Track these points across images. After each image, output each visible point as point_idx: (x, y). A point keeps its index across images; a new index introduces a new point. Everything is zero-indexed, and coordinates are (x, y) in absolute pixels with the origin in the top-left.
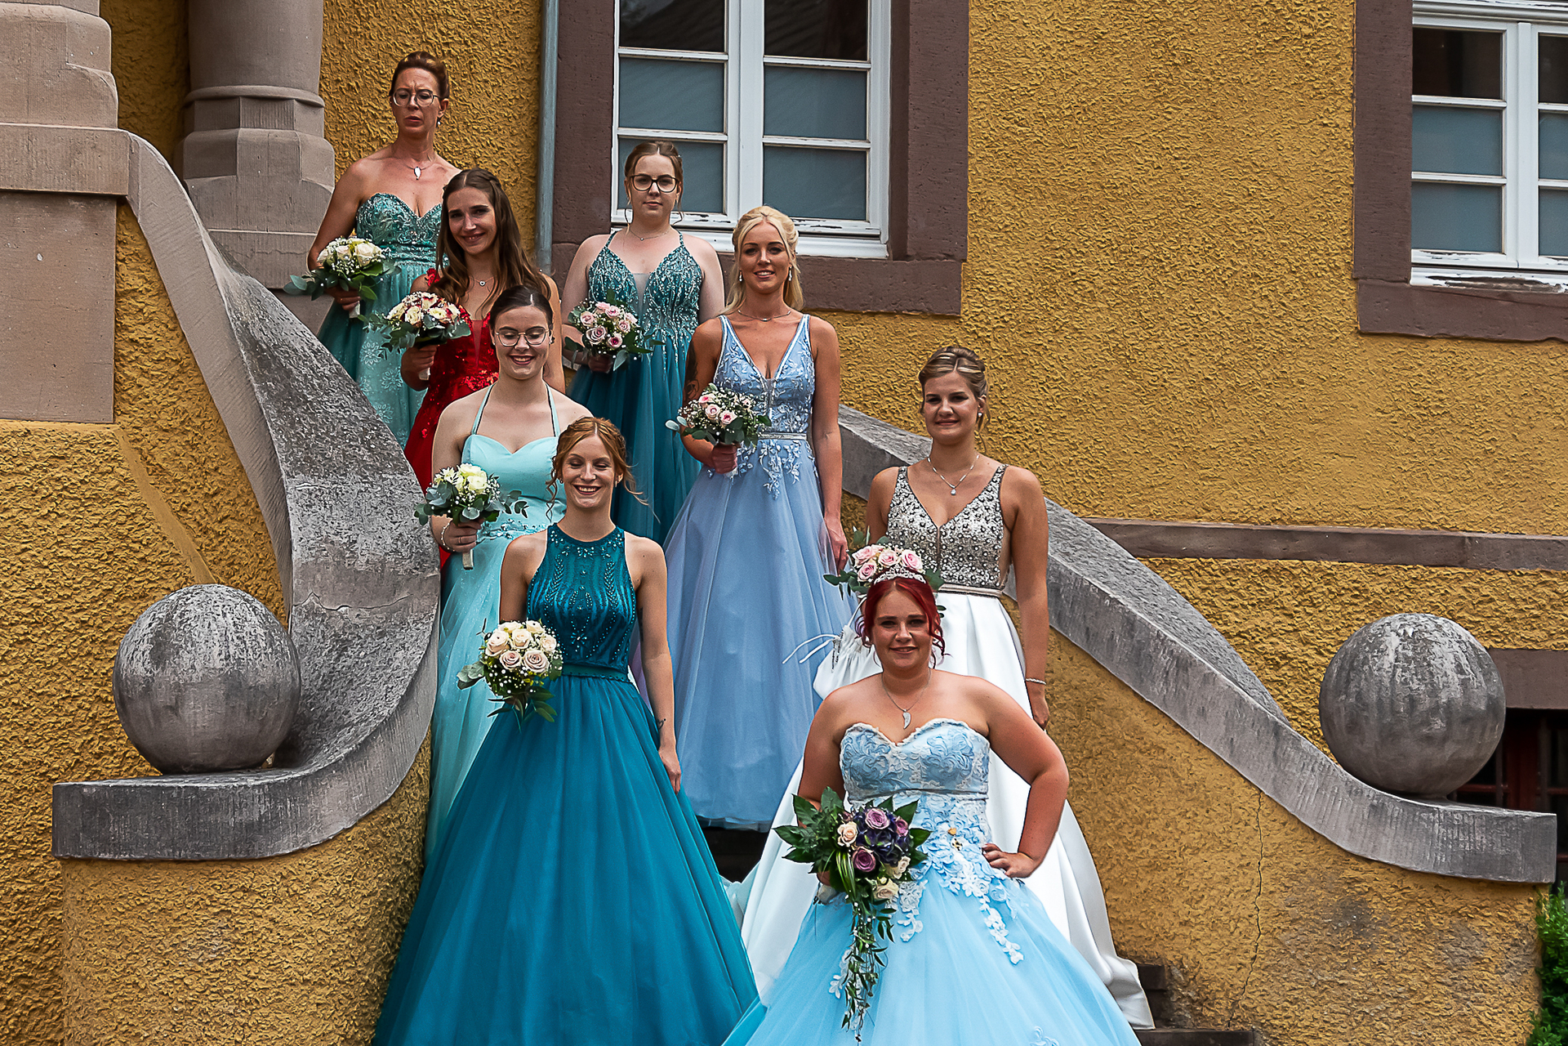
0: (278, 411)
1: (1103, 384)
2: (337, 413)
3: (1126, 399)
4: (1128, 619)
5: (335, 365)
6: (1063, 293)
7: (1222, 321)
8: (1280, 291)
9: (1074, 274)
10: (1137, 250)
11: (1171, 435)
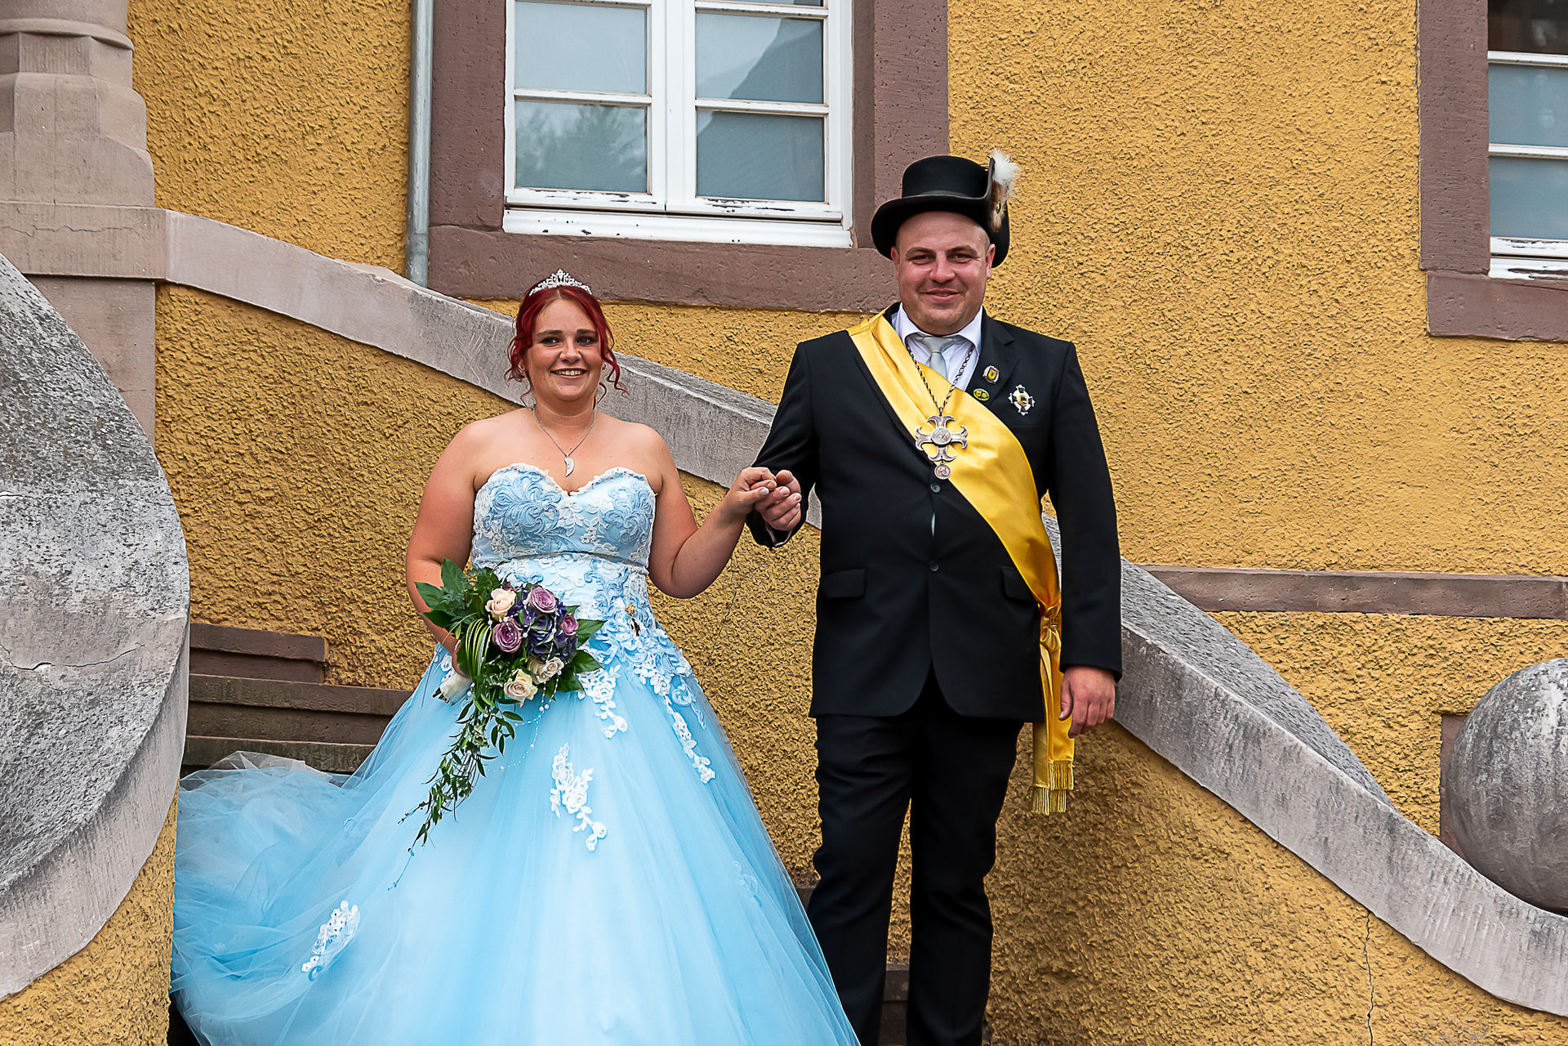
3: (1146, 417)
6: (1068, 288)
7: (1262, 322)
8: (1332, 284)
9: (1082, 264)
10: (1157, 235)
11: (1203, 460)
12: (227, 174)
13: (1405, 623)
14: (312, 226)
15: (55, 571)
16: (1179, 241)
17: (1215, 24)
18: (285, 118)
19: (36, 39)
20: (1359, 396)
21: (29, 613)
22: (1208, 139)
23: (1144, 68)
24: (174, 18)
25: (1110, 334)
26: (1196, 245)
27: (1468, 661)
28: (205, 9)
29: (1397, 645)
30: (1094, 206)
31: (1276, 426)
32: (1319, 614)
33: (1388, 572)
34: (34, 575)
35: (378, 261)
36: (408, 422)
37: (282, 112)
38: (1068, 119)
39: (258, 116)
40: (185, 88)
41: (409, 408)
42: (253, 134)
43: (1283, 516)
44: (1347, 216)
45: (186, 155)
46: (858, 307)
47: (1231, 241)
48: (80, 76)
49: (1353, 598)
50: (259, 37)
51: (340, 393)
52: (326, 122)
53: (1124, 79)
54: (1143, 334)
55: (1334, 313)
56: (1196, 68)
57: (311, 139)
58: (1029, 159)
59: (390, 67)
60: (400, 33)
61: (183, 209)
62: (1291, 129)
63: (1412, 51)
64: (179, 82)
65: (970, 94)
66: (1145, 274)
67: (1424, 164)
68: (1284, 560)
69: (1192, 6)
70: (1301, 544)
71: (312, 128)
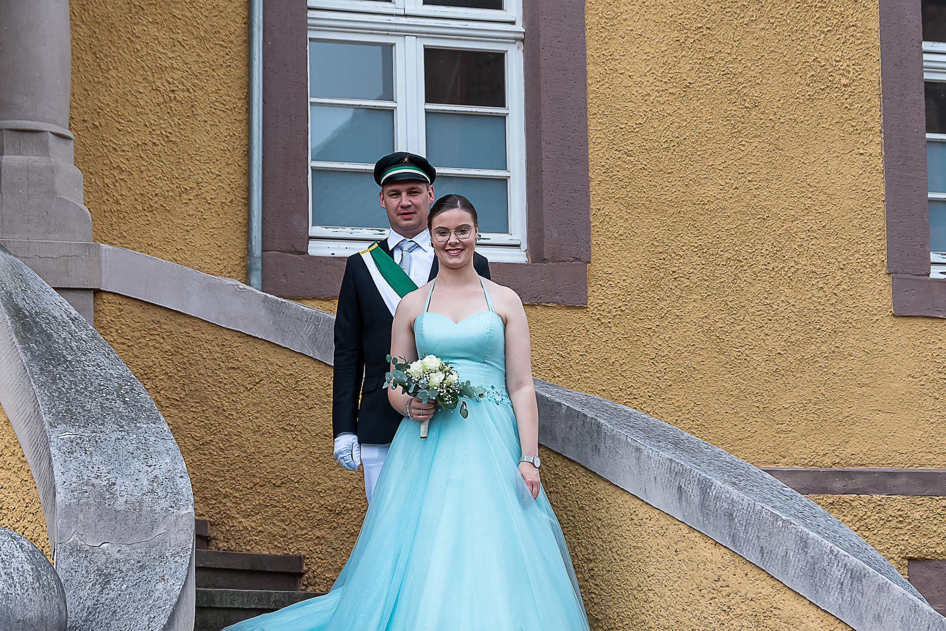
0: (41, 369)
1: (700, 359)
2: (94, 371)
3: (717, 370)
4: (801, 538)
5: (91, 330)
6: (666, 288)
7: (789, 308)
8: (833, 283)
9: (675, 272)
10: (722, 253)
11: (753, 398)
12: (132, 219)
13: (884, 501)
14: (186, 252)
15: (105, 483)
16: (735, 257)
17: (755, 117)
18: (168, 182)
19: (14, 134)
20: (851, 355)
21: (92, 509)
22: (752, 191)
23: (710, 145)
24: (97, 118)
25: (694, 317)
26: (746, 259)
27: (924, 525)
28: (116, 113)
29: (879, 515)
30: (682, 235)
31: (799, 375)
32: (829, 495)
33: (871, 468)
34: (92, 486)
35: (229, 275)
36: (262, 380)
37: (166, 179)
38: (664, 179)
39: (151, 181)
40: (104, 164)
41: (263, 371)
42: (148, 193)
43: (804, 433)
44: (841, 240)
45: (105, 207)
46: (534, 301)
47: (768, 257)
48: (43, 158)
49: (850, 485)
50: (151, 130)
51: (216, 361)
52: (194, 185)
53: (699, 153)
54: (714, 316)
55: (834, 302)
56: (744, 145)
57: (186, 196)
58: (640, 205)
59: (234, 149)
60: (240, 128)
61: (103, 242)
62: (804, 184)
63: (879, 134)
64: (100, 160)
65: (603, 164)
66: (715, 278)
67: (887, 206)
68: (806, 461)
69: (740, 106)
70: (817, 451)
71: (186, 189)
